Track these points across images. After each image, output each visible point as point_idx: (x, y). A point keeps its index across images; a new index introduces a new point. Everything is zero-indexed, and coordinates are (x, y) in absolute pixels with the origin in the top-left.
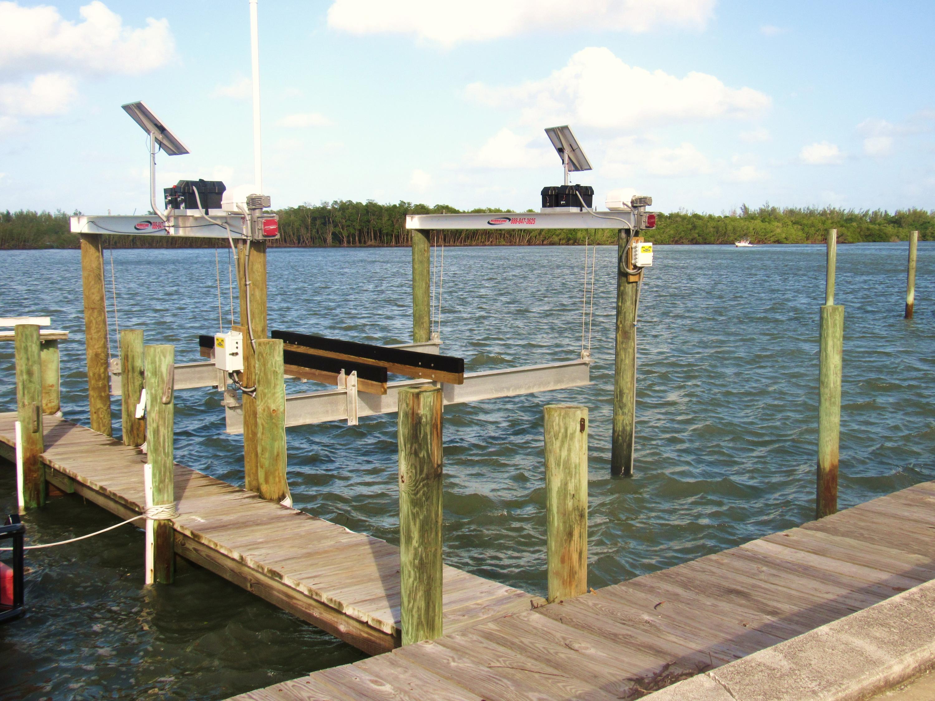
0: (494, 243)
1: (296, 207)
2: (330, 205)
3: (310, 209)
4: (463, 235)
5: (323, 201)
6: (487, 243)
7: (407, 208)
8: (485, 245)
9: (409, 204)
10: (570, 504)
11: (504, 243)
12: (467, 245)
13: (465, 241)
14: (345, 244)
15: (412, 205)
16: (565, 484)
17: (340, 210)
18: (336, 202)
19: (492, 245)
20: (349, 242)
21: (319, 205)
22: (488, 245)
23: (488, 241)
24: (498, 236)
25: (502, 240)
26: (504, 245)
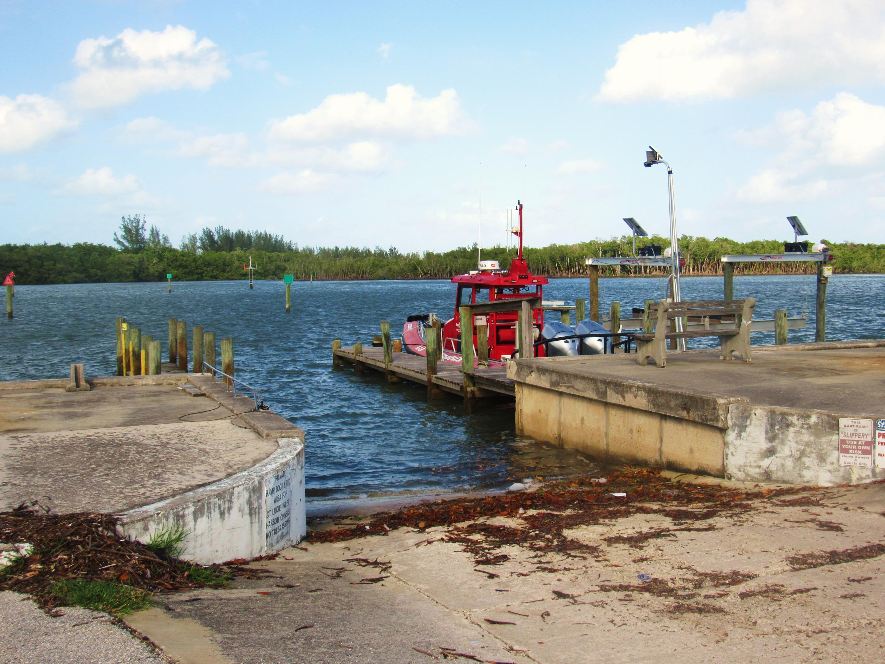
0: (770, 272)
1: (588, 241)
2: (619, 239)
3: (601, 244)
4: (741, 266)
5: (613, 237)
6: (764, 272)
7: (689, 241)
8: (762, 275)
9: (691, 237)
10: (782, 337)
11: (781, 272)
12: (745, 275)
13: (743, 271)
14: (632, 274)
15: (694, 239)
16: (780, 331)
17: (627, 244)
18: (624, 237)
19: (769, 275)
20: (635, 272)
21: (609, 239)
22: (765, 275)
23: (766, 270)
24: (775, 266)
25: (779, 269)
26: (780, 274)
